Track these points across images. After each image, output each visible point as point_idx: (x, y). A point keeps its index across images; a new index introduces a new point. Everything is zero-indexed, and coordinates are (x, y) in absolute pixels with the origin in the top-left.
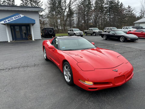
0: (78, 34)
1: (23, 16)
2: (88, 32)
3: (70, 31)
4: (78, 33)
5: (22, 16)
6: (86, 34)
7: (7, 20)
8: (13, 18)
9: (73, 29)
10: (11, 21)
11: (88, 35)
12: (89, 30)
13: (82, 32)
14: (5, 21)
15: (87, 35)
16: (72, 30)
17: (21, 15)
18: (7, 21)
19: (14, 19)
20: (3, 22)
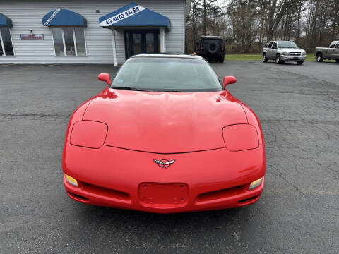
0: (288, 56)
1: (144, 9)
2: (327, 51)
3: (270, 47)
4: (287, 54)
5: (141, 8)
6: (319, 58)
7: (112, 19)
8: (124, 13)
9: (277, 42)
10: (119, 20)
11: (327, 60)
12: (332, 47)
13: (303, 51)
14: (108, 20)
15: (321, 61)
16: (275, 45)
17: (139, 7)
18: (112, 21)
19: (125, 17)
20: (104, 23)
